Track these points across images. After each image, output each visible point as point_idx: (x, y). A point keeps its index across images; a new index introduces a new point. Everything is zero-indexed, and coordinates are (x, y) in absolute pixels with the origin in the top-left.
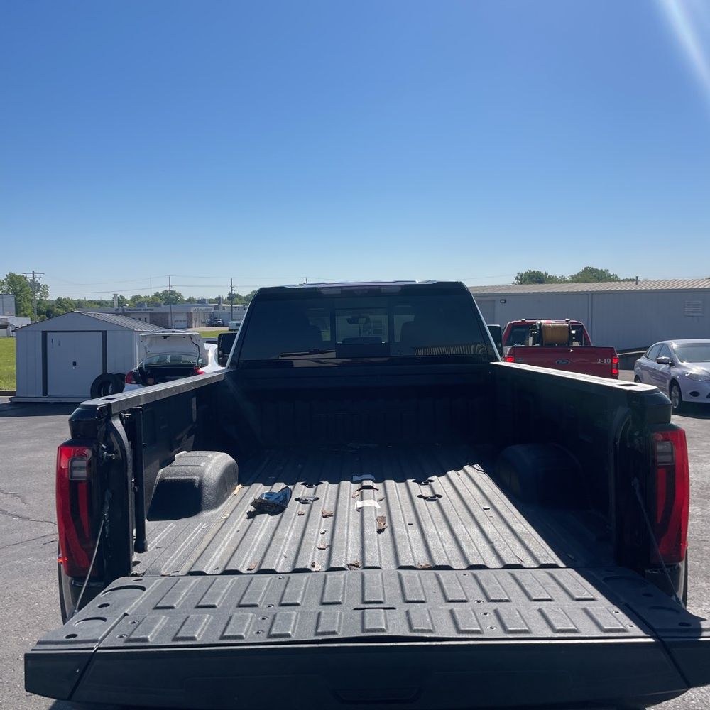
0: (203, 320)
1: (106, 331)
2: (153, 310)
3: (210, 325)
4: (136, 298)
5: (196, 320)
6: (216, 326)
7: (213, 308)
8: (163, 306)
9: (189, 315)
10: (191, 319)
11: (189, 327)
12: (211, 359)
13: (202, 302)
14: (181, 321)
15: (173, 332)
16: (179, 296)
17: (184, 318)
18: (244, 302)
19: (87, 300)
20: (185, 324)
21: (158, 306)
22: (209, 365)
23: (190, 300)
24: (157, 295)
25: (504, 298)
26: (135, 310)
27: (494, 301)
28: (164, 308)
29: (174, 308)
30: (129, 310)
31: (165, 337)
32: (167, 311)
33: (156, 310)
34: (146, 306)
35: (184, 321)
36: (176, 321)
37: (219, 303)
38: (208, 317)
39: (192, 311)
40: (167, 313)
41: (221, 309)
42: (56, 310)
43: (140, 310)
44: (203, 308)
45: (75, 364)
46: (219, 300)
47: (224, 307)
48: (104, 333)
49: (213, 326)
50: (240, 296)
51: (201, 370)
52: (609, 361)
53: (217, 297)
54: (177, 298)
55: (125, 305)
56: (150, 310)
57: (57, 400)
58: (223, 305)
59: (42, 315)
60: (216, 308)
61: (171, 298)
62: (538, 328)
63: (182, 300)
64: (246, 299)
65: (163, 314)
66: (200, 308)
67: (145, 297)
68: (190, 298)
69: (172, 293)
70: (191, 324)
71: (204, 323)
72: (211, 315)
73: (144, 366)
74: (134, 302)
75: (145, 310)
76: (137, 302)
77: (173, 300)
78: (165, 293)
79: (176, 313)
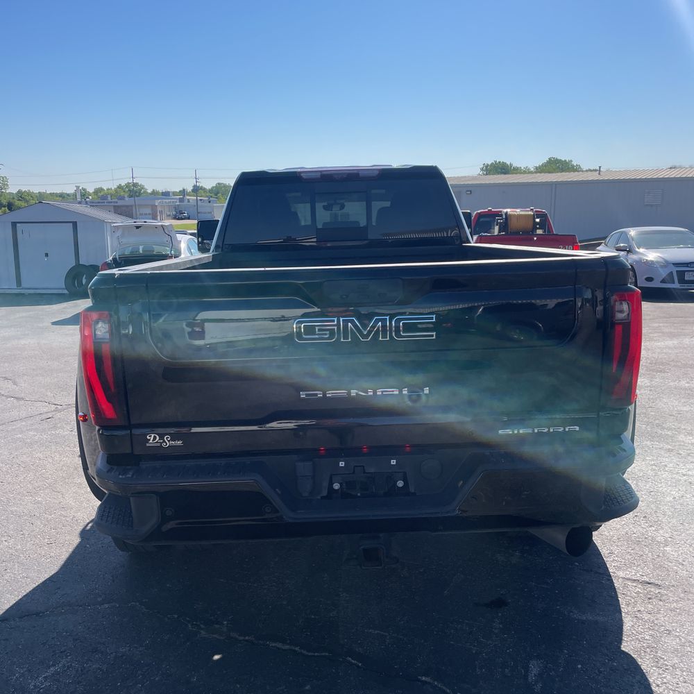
0: (168, 213)
1: (76, 222)
2: (117, 202)
3: (175, 218)
4: (98, 191)
5: (161, 212)
6: (182, 219)
7: (178, 201)
8: (127, 199)
9: (154, 207)
10: (156, 212)
13: (166, 194)
14: (146, 214)
15: (145, 222)
16: (142, 188)
17: (149, 211)
18: (209, 193)
19: (48, 192)
21: (122, 198)
23: (154, 193)
24: (120, 187)
25: (469, 189)
26: (99, 202)
28: (128, 201)
29: (138, 200)
30: (93, 203)
31: (138, 227)
32: (131, 204)
33: (120, 203)
34: (109, 199)
35: (149, 214)
37: (184, 196)
38: (173, 209)
39: (156, 204)
40: (132, 206)
41: (186, 202)
43: (103, 202)
44: (167, 201)
45: (47, 255)
46: (183, 192)
47: (189, 200)
48: (75, 224)
49: (179, 219)
50: (205, 189)
53: (181, 189)
54: (140, 190)
55: (88, 198)
56: (114, 202)
58: (188, 197)
59: (4, 209)
60: (181, 200)
61: (134, 191)
62: (504, 217)
63: (145, 192)
64: (211, 191)
65: (127, 206)
66: (164, 201)
67: (108, 189)
68: (154, 190)
69: (135, 185)
70: (157, 216)
71: (170, 215)
72: (176, 208)
73: (117, 257)
74: (97, 195)
75: (109, 202)
76: (100, 194)
77: (136, 192)
78: (128, 185)
79: (141, 206)
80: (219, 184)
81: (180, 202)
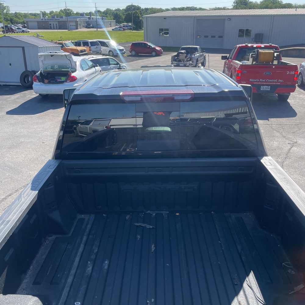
0: (83, 25)
1: (24, 47)
2: (59, 19)
3: (87, 27)
4: (51, 13)
5: (80, 25)
6: (90, 28)
7: (88, 19)
8: (64, 17)
9: (76, 22)
10: (77, 25)
11: (77, 28)
12: (78, 65)
13: (82, 15)
14: (73, 26)
15: (56, 53)
16: (72, 11)
17: (74, 24)
18: (103, 14)
19: (29, 13)
20: (75, 27)
21: (62, 17)
22: (77, 71)
23: (77, 14)
24: (61, 11)
25: (230, 18)
26: (51, 19)
27: (224, 19)
28: (64, 18)
29: (69, 19)
30: (48, 19)
31: (52, 56)
32: (66, 20)
33: (61, 20)
34: (56, 17)
35: (75, 25)
36: (71, 26)
37: (91, 16)
38: (86, 23)
39: (78, 20)
40: (66, 21)
41: (91, 19)
42: (15, 19)
43: (53, 19)
44: (83, 19)
45: (10, 64)
46: (90, 14)
47: (93, 18)
49: (88, 28)
50: (101, 12)
51: (73, 75)
52: (293, 73)
53: (90, 12)
54: (71, 12)
55: (46, 17)
56: (58, 19)
57: (4, 84)
58: (92, 17)
59: (8, 22)
60: (89, 18)
61: (67, 13)
62: (256, 53)
63: (73, 13)
64: (104, 13)
65: (64, 21)
66: (82, 19)
67: (56, 12)
68: (77, 12)
69: (68, 10)
70: (78, 27)
71: (84, 26)
72: (87, 22)
73: (42, 71)
74: (51, 14)
75: (56, 19)
76: (52, 15)
77: (69, 13)
78: (65, 10)
79: (70, 21)
80: (107, 9)
81: (89, 19)
